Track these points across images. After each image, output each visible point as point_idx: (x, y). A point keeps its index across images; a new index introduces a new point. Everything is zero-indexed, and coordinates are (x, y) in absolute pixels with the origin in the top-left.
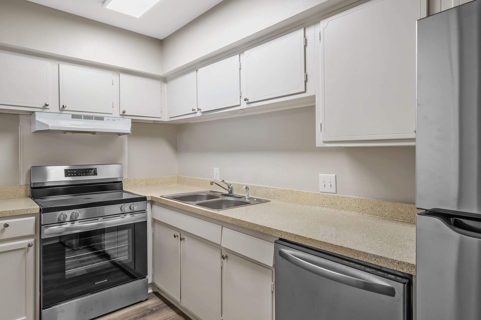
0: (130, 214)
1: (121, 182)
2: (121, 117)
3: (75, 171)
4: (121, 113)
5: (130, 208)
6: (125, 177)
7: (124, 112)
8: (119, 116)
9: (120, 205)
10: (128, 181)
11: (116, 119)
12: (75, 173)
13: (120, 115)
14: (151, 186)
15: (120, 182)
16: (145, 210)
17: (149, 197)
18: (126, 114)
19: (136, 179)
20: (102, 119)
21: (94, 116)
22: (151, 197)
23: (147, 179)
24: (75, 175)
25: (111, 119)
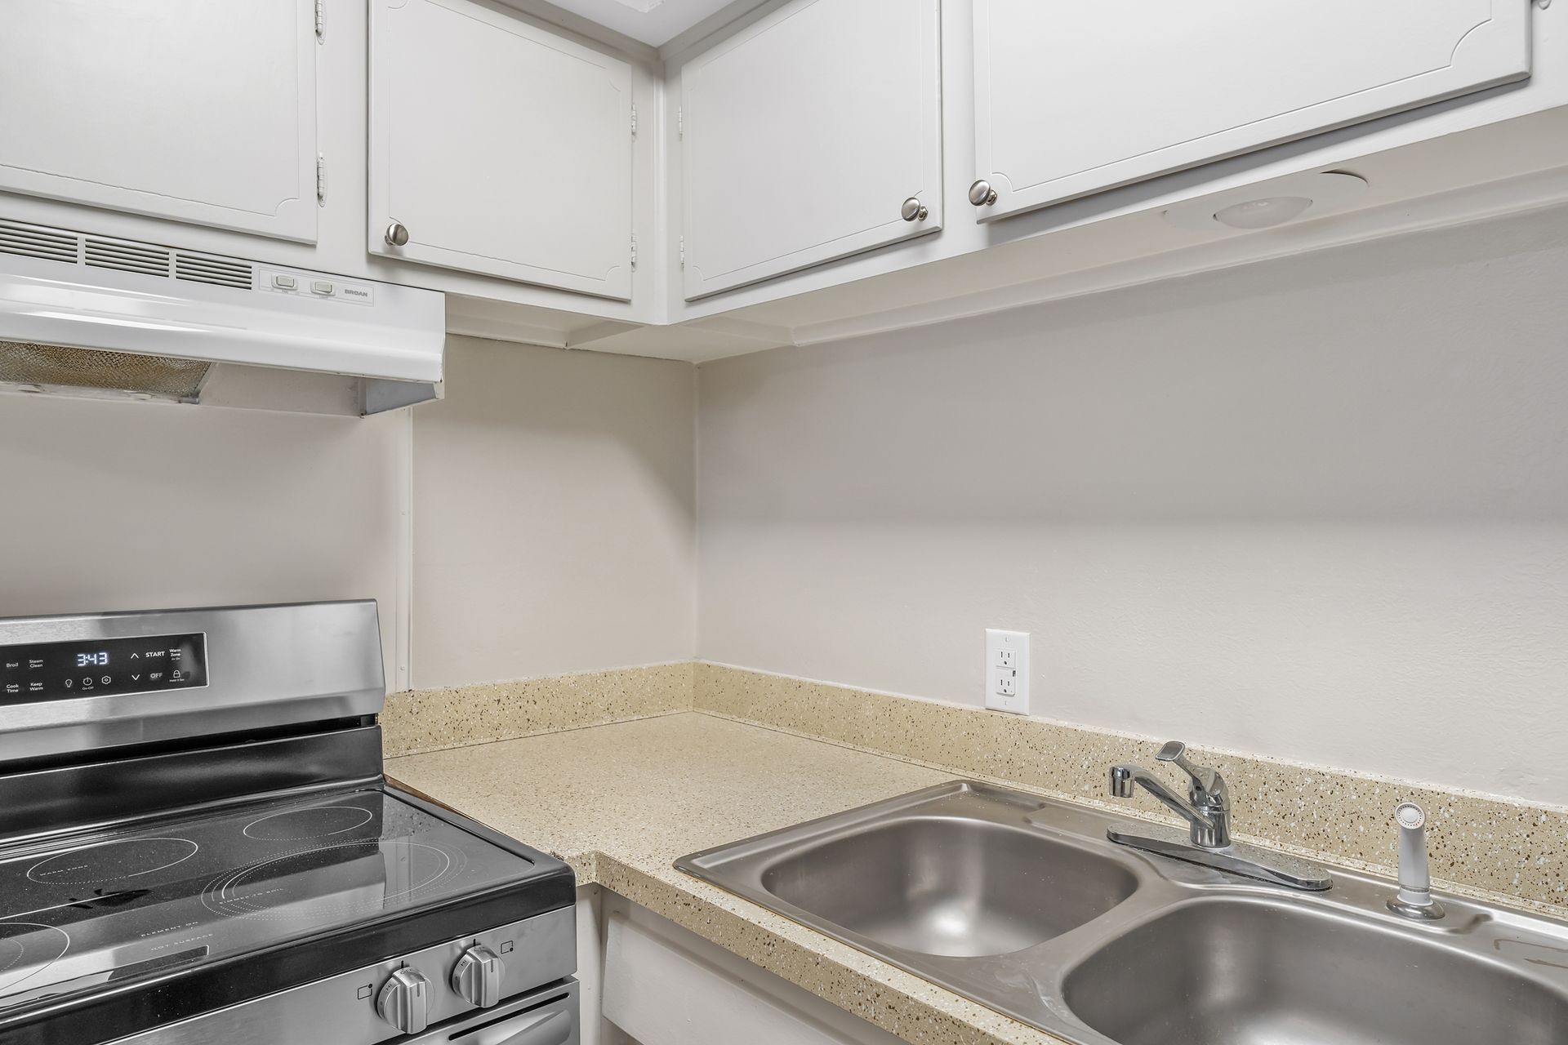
0: (452, 1037)
1: (371, 719)
2: (376, 273)
3: (35, 664)
4: (378, 247)
5: (452, 982)
6: (396, 682)
7: (398, 237)
8: (362, 268)
9: (369, 974)
10: (415, 710)
11: (339, 285)
12: (36, 675)
13: (372, 259)
14: (552, 730)
15: (363, 720)
16: (561, 981)
17: (584, 860)
18: (409, 252)
19: (462, 693)
20: (236, 275)
21: (173, 253)
22: (603, 861)
23: (527, 689)
24: (36, 686)
25: (304, 282)
